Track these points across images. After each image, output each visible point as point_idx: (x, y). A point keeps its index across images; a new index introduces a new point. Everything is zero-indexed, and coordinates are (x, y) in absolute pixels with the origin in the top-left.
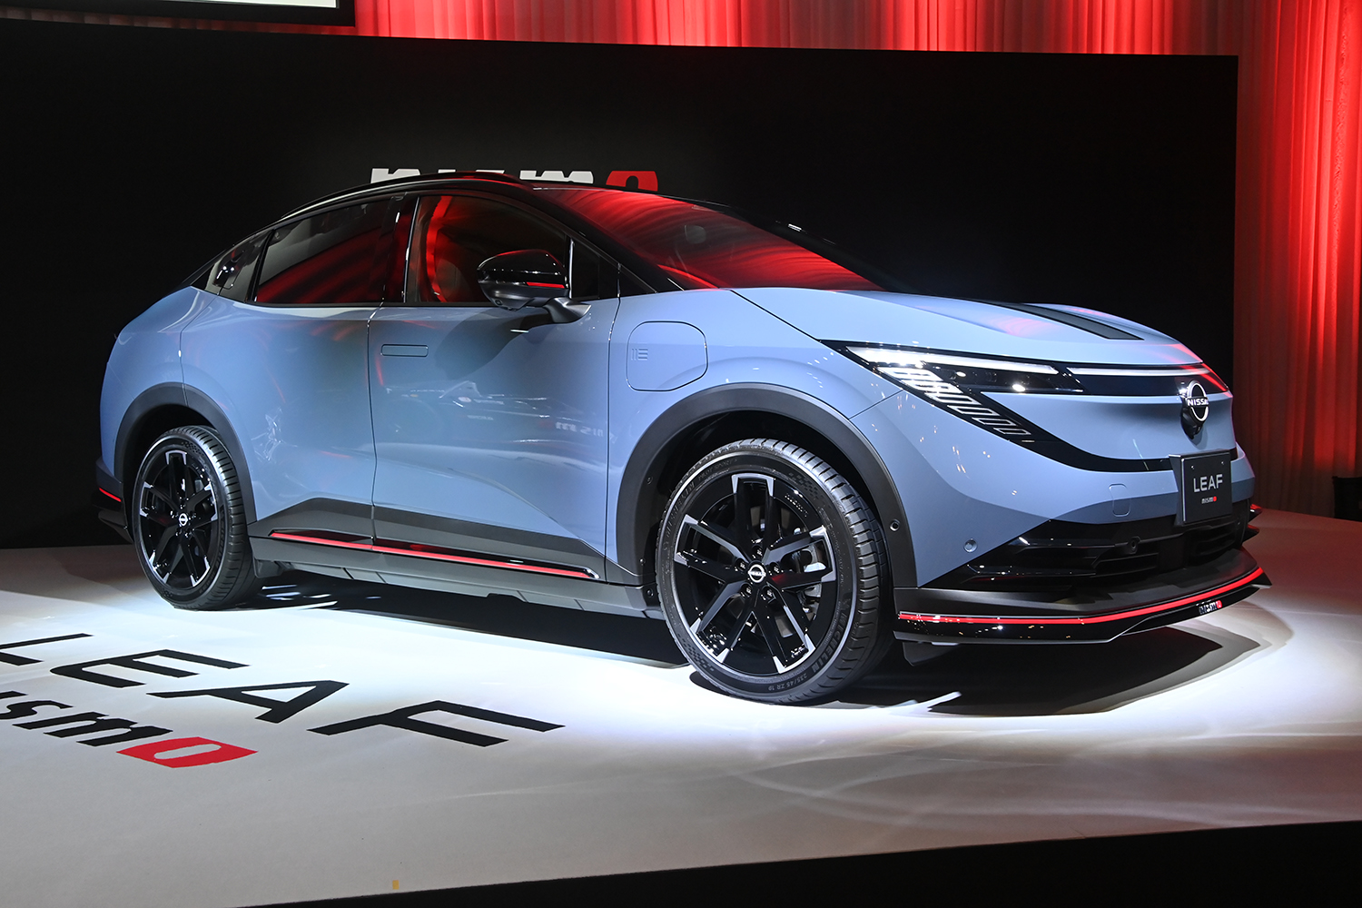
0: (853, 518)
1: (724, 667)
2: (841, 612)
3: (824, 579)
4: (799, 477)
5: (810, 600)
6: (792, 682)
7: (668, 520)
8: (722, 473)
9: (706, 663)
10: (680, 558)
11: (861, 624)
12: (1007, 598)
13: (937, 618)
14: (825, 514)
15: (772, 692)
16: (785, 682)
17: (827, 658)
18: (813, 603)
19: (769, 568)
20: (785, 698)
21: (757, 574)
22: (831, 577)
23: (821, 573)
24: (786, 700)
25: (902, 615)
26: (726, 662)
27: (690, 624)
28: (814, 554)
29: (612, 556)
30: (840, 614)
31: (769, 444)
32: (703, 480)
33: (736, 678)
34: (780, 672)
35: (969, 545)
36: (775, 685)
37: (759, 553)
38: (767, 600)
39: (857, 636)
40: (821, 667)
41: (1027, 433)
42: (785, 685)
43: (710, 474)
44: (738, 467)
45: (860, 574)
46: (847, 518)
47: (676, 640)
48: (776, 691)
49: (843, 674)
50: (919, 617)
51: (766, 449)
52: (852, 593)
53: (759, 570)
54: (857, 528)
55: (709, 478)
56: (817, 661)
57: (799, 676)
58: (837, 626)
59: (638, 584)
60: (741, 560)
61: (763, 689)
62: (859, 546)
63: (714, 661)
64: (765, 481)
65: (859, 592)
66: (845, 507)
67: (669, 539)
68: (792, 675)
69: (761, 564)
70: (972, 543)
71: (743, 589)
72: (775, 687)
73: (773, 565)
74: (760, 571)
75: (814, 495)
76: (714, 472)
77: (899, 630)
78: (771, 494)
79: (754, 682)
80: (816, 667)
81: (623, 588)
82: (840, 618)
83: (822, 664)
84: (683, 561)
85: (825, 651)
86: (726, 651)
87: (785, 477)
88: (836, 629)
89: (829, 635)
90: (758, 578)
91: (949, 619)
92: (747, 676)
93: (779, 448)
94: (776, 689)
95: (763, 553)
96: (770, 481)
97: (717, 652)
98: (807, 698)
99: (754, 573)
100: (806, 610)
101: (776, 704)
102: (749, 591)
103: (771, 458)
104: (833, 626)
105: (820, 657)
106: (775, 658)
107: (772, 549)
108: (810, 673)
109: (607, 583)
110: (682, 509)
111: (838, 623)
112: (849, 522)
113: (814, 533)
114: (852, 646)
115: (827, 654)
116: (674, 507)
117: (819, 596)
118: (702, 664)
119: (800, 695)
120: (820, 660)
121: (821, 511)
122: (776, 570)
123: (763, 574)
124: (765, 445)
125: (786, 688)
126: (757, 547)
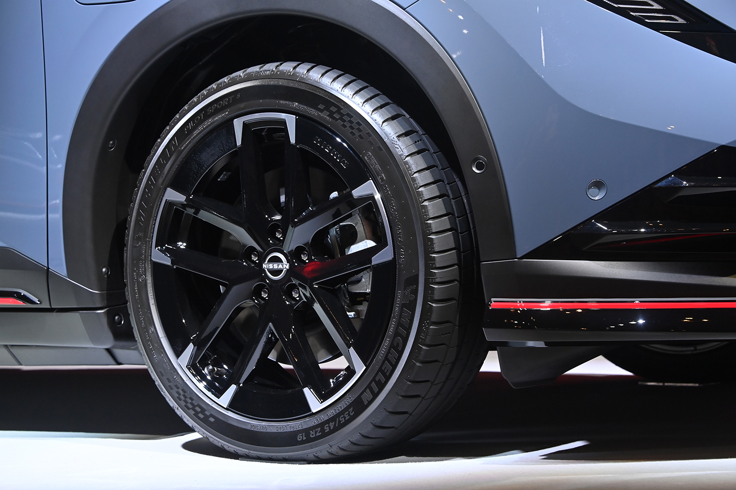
0: (415, 163)
1: (230, 414)
2: (403, 306)
3: (376, 260)
4: (333, 109)
5: (356, 299)
6: (332, 425)
7: (141, 200)
8: (218, 118)
9: (203, 411)
10: (160, 257)
11: (434, 323)
12: (647, 269)
13: (546, 305)
14: (374, 161)
15: (303, 442)
16: (322, 425)
17: (383, 380)
18: (360, 303)
19: (294, 256)
20: (322, 449)
21: (275, 266)
22: (385, 255)
23: (370, 252)
24: (324, 454)
25: (496, 303)
26: (234, 405)
27: (178, 354)
28: (360, 228)
29: (59, 267)
30: (401, 311)
31: (287, 67)
32: (190, 132)
33: (248, 427)
34: (314, 410)
35: (593, 190)
36: (306, 431)
37: (279, 236)
38: (291, 306)
39: (428, 341)
40: (375, 396)
41: (681, 21)
42: (323, 430)
43: (201, 122)
44: (242, 105)
45: (428, 246)
46: (406, 163)
47: (158, 382)
48: (309, 440)
49: (409, 405)
50: (520, 304)
51: (282, 72)
52: (417, 276)
53: (278, 260)
54: (421, 179)
55: (200, 128)
56: (369, 387)
57: (342, 413)
58: (397, 328)
59: (99, 306)
60: (252, 249)
61: (289, 440)
62: (426, 203)
63: (214, 406)
64: (283, 122)
65: (428, 274)
66: (402, 148)
67: (143, 228)
68: (331, 413)
69: (282, 252)
70: (599, 185)
71: (257, 292)
72: (307, 435)
73: (299, 250)
74: (280, 261)
75: (357, 134)
76: (207, 117)
77: (489, 326)
78: (293, 140)
79: (275, 430)
80: (368, 395)
81: (76, 316)
82: (400, 316)
83: (376, 390)
84: (167, 261)
85: (380, 370)
86: (233, 388)
87: (312, 112)
88: (396, 334)
89: (386, 342)
90: (278, 272)
91: (563, 304)
92: (264, 423)
93: (302, 69)
94: (308, 437)
95: (284, 236)
96: (291, 121)
97: (219, 393)
98: (355, 448)
99: (271, 266)
100: (351, 314)
101: (310, 462)
102: (265, 296)
103: (291, 85)
104: (391, 330)
105: (374, 380)
106: (306, 391)
107: (295, 225)
108: (358, 406)
109: (51, 310)
110: (161, 180)
111: (399, 324)
112: (409, 168)
113: (357, 193)
114: (421, 358)
115: (384, 374)
116: (149, 179)
117: (368, 291)
118: (196, 414)
119: (345, 444)
120: (373, 385)
121: (370, 158)
122: (304, 258)
123: (285, 266)
124: (281, 68)
125: (324, 435)
126: (276, 226)
